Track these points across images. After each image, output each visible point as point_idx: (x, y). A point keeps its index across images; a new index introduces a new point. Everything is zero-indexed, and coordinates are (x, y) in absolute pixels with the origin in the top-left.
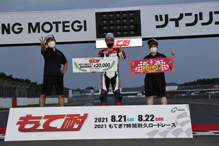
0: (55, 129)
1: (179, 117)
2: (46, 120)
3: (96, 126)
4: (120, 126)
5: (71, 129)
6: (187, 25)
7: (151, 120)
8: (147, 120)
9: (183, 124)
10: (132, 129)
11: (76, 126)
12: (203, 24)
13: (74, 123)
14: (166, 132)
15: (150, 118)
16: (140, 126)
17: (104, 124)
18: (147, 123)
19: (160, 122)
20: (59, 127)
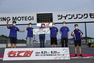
0: (21, 56)
1: (65, 52)
2: (18, 53)
3: (36, 55)
4: (45, 55)
5: (27, 56)
6: (69, 19)
7: (56, 53)
8: (54, 53)
9: (67, 54)
10: (49, 56)
11: (29, 55)
12: (74, 18)
13: (28, 54)
14: (61, 57)
15: (55, 52)
16: (51, 55)
17: (39, 54)
18: (54, 54)
19: (58, 54)
20: (23, 55)
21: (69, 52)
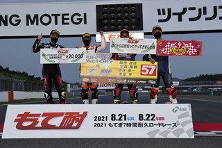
0: (53, 127)
1: (180, 117)
2: (45, 118)
3: (96, 125)
4: (120, 125)
5: (70, 127)
6: (191, 20)
7: (152, 120)
8: (147, 119)
9: (184, 124)
10: (132, 128)
11: (75, 125)
12: (207, 19)
13: (73, 121)
14: (167, 132)
15: (151, 118)
16: (140, 125)
17: (103, 122)
18: (148, 122)
19: (161, 122)
20: (58, 125)
21: (190, 118)
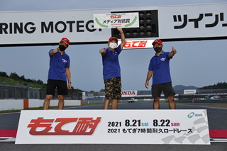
0: (67, 133)
1: (196, 123)
2: (58, 123)
3: (110, 131)
4: (135, 130)
6: (207, 26)
7: (167, 125)
8: (162, 125)
9: (200, 130)
10: (146, 134)
11: (88, 130)
12: (224, 25)
13: (87, 126)
15: (165, 123)
16: (155, 131)
17: (117, 128)
18: (163, 128)
19: (176, 127)
20: (71, 131)
21: (206, 124)
